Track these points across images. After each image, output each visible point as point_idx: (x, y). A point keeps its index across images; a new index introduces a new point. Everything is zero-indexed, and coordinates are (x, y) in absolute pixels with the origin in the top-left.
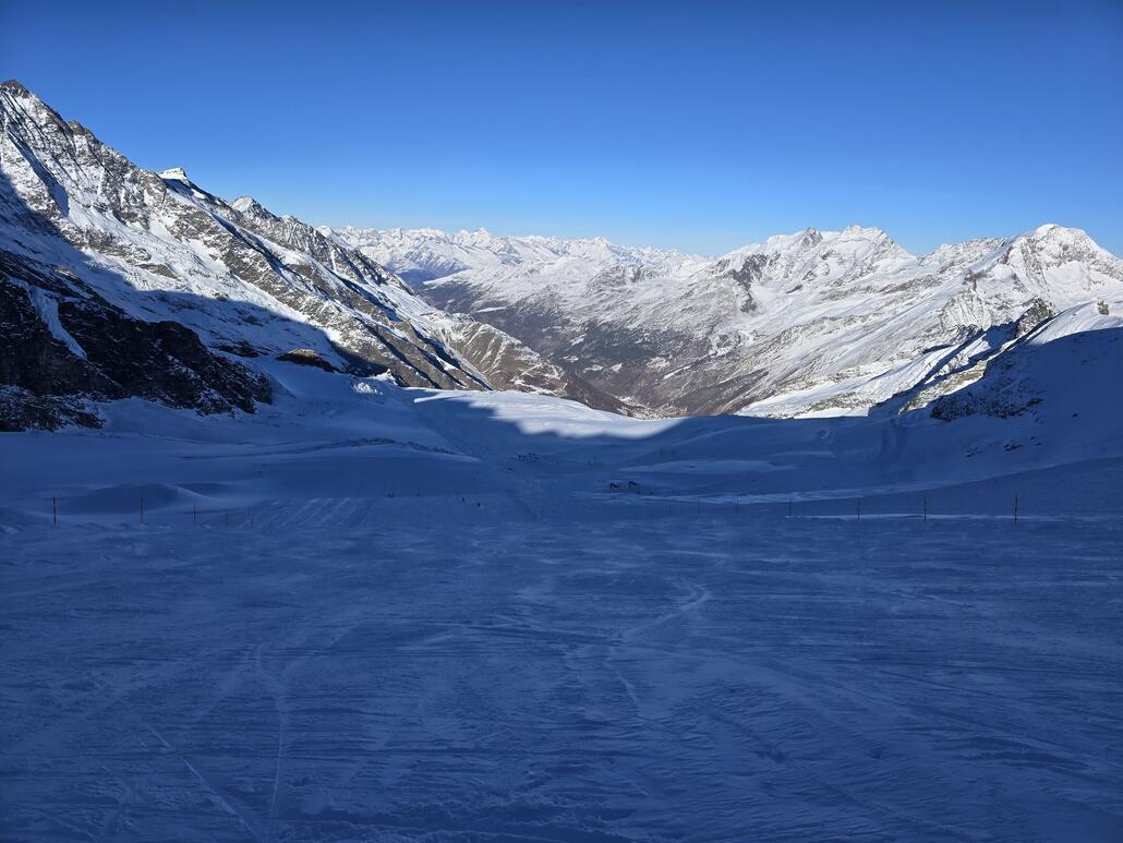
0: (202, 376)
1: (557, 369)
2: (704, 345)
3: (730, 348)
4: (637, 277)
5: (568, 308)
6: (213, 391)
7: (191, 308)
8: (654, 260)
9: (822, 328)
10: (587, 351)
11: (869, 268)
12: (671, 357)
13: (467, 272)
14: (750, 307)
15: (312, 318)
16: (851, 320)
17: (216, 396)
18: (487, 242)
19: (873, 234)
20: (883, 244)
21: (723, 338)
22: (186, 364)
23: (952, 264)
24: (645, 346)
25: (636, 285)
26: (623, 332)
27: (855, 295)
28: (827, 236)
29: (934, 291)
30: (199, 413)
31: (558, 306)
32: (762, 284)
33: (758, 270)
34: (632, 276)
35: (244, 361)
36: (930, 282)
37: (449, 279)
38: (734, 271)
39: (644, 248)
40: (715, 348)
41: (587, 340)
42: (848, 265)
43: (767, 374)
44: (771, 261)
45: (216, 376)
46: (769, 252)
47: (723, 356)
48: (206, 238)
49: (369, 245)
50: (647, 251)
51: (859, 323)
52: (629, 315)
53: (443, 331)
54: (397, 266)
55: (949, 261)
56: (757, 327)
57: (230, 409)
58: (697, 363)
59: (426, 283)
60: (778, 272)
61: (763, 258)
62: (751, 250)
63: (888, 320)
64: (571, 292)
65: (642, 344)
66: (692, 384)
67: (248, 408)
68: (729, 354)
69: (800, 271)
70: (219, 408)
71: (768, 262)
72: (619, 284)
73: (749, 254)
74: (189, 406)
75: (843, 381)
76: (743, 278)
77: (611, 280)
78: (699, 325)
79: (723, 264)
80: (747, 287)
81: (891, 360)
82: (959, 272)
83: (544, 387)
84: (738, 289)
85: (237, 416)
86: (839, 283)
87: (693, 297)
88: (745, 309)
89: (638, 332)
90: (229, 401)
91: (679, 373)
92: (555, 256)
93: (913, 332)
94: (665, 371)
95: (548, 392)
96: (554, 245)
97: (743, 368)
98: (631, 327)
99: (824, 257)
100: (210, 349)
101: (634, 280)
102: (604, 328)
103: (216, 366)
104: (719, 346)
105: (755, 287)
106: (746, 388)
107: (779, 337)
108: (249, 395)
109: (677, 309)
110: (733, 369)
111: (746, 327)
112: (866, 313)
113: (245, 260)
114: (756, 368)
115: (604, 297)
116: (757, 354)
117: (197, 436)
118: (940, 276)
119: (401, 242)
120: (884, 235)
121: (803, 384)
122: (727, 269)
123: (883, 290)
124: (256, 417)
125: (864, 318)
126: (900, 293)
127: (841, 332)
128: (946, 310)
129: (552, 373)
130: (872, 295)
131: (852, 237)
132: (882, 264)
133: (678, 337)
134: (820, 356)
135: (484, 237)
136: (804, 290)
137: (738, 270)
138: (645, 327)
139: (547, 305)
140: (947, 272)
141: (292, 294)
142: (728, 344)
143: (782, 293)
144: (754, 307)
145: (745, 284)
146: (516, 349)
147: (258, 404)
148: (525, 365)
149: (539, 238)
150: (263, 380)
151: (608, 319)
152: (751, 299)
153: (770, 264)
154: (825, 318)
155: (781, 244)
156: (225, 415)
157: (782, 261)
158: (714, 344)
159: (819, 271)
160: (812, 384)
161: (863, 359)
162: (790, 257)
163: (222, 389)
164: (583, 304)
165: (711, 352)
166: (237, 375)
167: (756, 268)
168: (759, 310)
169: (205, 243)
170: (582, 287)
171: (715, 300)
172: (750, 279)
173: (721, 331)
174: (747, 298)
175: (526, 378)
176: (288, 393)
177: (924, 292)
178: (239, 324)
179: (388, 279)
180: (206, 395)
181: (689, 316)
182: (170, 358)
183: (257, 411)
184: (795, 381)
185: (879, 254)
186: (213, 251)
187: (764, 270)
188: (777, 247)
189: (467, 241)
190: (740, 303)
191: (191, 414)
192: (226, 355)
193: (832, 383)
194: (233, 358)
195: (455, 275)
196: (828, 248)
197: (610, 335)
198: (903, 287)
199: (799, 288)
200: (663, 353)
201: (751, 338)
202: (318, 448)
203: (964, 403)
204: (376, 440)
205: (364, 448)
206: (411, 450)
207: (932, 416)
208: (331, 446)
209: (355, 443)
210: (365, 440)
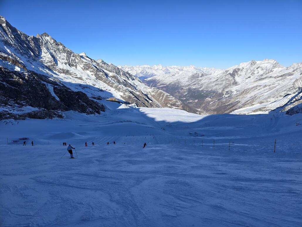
0: (88, 105)
1: (180, 102)
2: (221, 94)
3: (229, 95)
4: (202, 75)
5: (183, 85)
6: (90, 109)
7: (87, 88)
8: (207, 71)
9: (257, 89)
10: (188, 96)
11: (271, 71)
12: (212, 98)
13: (156, 76)
14: (235, 83)
15: (116, 90)
16: (266, 86)
17: (91, 110)
19: (272, 61)
20: (275, 64)
21: (227, 92)
22: (84, 102)
23: (297, 69)
24: (204, 95)
25: (202, 78)
26: (198, 91)
27: (267, 79)
28: (258, 62)
29: (291, 77)
30: (87, 114)
31: (180, 84)
32: (239, 77)
33: (237, 73)
34: (201, 75)
35: (98, 101)
36: (290, 74)
37: (151, 78)
38: (230, 73)
39: (204, 68)
40: (225, 95)
41: (188, 93)
42: (265, 70)
43: (240, 102)
44: (241, 70)
45: (91, 105)
46: (241, 67)
47: (227, 97)
48: (90, 70)
49: (131, 70)
50: (205, 69)
51: (268, 87)
52: (200, 86)
53: (149, 92)
54: (138, 75)
55: (296, 68)
56: (237, 89)
57: (94, 113)
58: (219, 99)
59: (145, 80)
60: (243, 73)
62: (236, 67)
63: (277, 86)
64: (184, 81)
66: (218, 105)
67: (99, 113)
68: (228, 97)
69: (250, 73)
70: (92, 113)
71: (240, 70)
72: (197, 78)
73: (235, 68)
74: (84, 113)
75: (262, 104)
76: (233, 75)
77: (195, 77)
78: (220, 88)
79: (227, 71)
80: (234, 77)
81: (277, 97)
82: (299, 71)
83: (176, 107)
84: (231, 78)
85: (96, 115)
86: (262, 75)
87: (218, 81)
88: (233, 84)
89: (202, 91)
90: (94, 111)
91: (214, 102)
92: (180, 71)
93: (284, 89)
94: (210, 102)
95: (177, 108)
96: (179, 68)
97: (232, 101)
98: (200, 90)
99: (257, 68)
100: (89, 98)
101: (201, 77)
102: (193, 90)
103: (91, 102)
104: (226, 94)
105: (236, 77)
106: (234, 106)
107: (244, 92)
108: (99, 110)
109: (213, 84)
110: (230, 101)
111: (234, 89)
112: (270, 84)
113: (100, 75)
114: (236, 100)
115: (193, 82)
116: (237, 96)
117: (86, 120)
118: (293, 73)
119: (139, 69)
120: (275, 62)
121: (250, 105)
122: (228, 73)
123: (275, 77)
124: (101, 115)
125: (270, 85)
126: (280, 78)
127: (262, 90)
128: (295, 82)
129: (178, 103)
130: (272, 79)
131: (266, 62)
132: (275, 69)
133: (214, 92)
134: (256, 97)
135: (160, 67)
136: (251, 78)
137: (231, 73)
138: (205, 89)
139: (177, 84)
140: (295, 71)
141: (111, 83)
142: (228, 94)
143: (244, 79)
145: (233, 77)
146: (169, 96)
147: (101, 112)
148: (171, 100)
149: (175, 66)
150: (102, 105)
151: (194, 87)
152: (235, 81)
153: (241, 71)
154: (257, 86)
155: (244, 65)
156: (93, 115)
157: (245, 70)
158: (224, 94)
159: (255, 72)
160: (253, 105)
161: (269, 97)
162: (247, 69)
163: (92, 108)
164: (187, 83)
165: (223, 96)
166: (96, 104)
167: (237, 72)
168: (238, 84)
169: (90, 71)
170: (187, 79)
171: (224, 82)
172: (235, 75)
173: (226, 90)
174: (234, 81)
175: (171, 104)
176: (109, 109)
177: (288, 77)
178: (98, 91)
179: (135, 79)
180: (88, 110)
181: (217, 86)
182: (80, 100)
183: (101, 114)
184: (248, 104)
185: (274, 67)
186: (92, 73)
187: (239, 73)
188: (243, 66)
189: (156, 68)
190: (232, 82)
191: (84, 114)
192: (94, 99)
193: (259, 104)
194: (95, 100)
195: (153, 77)
196: (258, 66)
197: (195, 92)
198: (281, 76)
199: (249, 77)
200: (210, 96)
201: (235, 92)
202: (112, 123)
203: (296, 110)
204: (127, 121)
205: (124, 123)
206: (135, 123)
207: (286, 114)
208: (116, 123)
209: (122, 122)
210: (124, 121)
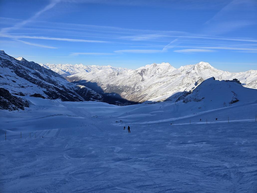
0: (10, 101)
1: (101, 96)
2: (134, 88)
3: (139, 89)
4: (118, 74)
5: (103, 81)
6: (13, 105)
7: (6, 84)
8: (121, 70)
9: (158, 84)
10: (108, 91)
11: (167, 71)
12: (126, 92)
13: (78, 74)
14: (143, 80)
15: (39, 86)
16: (164, 82)
17: (14, 106)
18: (82, 67)
19: (168, 64)
20: (169, 66)
21: (138, 87)
22: (5, 98)
23: (183, 70)
24: (121, 89)
26: (116, 87)
27: (165, 77)
28: (158, 65)
29: (180, 76)
30: (9, 111)
31: (100, 81)
32: (145, 75)
34: (117, 74)
35: (21, 97)
36: (180, 74)
37: (73, 75)
38: (139, 73)
39: (119, 68)
40: (136, 89)
41: (107, 89)
42: (163, 71)
43: (147, 95)
44: (147, 70)
45: (14, 101)
46: (146, 68)
47: (138, 91)
48: (10, 67)
49: (53, 68)
50: (120, 68)
51: (166, 83)
52: (117, 83)
53: (72, 88)
54: (60, 73)
55: (183, 69)
56: (144, 85)
57: (18, 109)
58: (132, 93)
59: (68, 77)
60: (148, 72)
61: (145, 70)
62: (142, 68)
63: (172, 82)
64: (103, 78)
65: (120, 89)
66: (132, 98)
67: (22, 109)
68: (139, 91)
69: (153, 72)
70: (15, 109)
72: (114, 76)
73: (142, 69)
74: (7, 109)
75: (163, 96)
76: (141, 74)
77: (112, 75)
78: (132, 84)
79: (137, 71)
80: (142, 76)
81: (173, 91)
82: (185, 72)
83: (98, 100)
84: (141, 76)
85: (19, 111)
86: (161, 75)
87: (130, 78)
88: (142, 81)
89: (119, 86)
90: (18, 107)
91: (129, 95)
92: (99, 70)
93: (177, 85)
94: (125, 95)
95: (99, 101)
96: (99, 67)
97: (142, 94)
98: (117, 85)
99: (158, 69)
100: (12, 94)
101: (117, 75)
102: (111, 86)
103: (14, 99)
104: (137, 89)
106: (143, 98)
107: (149, 87)
108: (23, 105)
109: (127, 81)
110: (140, 94)
111: (143, 85)
112: (167, 81)
113: (21, 72)
114: (145, 94)
115: (111, 79)
116: (145, 90)
117: (9, 117)
118: (181, 73)
119: (61, 67)
120: (170, 64)
121: (155, 97)
122: (138, 72)
123: (170, 76)
124: (25, 111)
125: (167, 82)
126: (173, 76)
127: (162, 85)
128: (183, 80)
129: (99, 96)
130: (168, 77)
131: (163, 65)
132: (170, 70)
133: (128, 87)
134: (158, 90)
135: (81, 66)
136: (154, 76)
137: (140, 72)
138: (121, 85)
139: (98, 81)
140: (183, 72)
141: (33, 80)
142: (139, 88)
143: (149, 77)
144: (144, 80)
146: (91, 91)
147: (25, 108)
148: (93, 95)
149: (95, 66)
150: (26, 101)
151: (112, 84)
152: (143, 79)
153: (147, 71)
154: (159, 82)
156: (16, 111)
157: (149, 70)
158: (136, 88)
159: (157, 72)
160: (157, 96)
161: (167, 91)
162: (151, 69)
163: (15, 104)
164: (106, 80)
165: (135, 90)
166: (19, 100)
167: (144, 72)
168: (145, 81)
169: (10, 68)
170: (105, 77)
171: (135, 79)
172: (142, 74)
173: (137, 86)
174: (142, 78)
175: (94, 98)
176: (33, 104)
177: (179, 76)
178: (19, 88)
180: (11, 106)
181: (130, 83)
182: (1, 97)
183: (25, 109)
184: (153, 96)
185: (169, 68)
186: (12, 70)
187: (145, 72)
188: (148, 67)
189: (78, 67)
190: (141, 79)
191: (7, 111)
192: (16, 96)
193: (161, 96)
194: (18, 96)
195: (75, 74)
196: (159, 67)
197: (113, 87)
198: (174, 75)
199: (153, 76)
201: (144, 87)
202: (43, 118)
203: (190, 99)
204: (58, 115)
205: (55, 117)
206: (67, 116)
207: (183, 102)
208: (47, 117)
209: (53, 116)
210: (55, 115)
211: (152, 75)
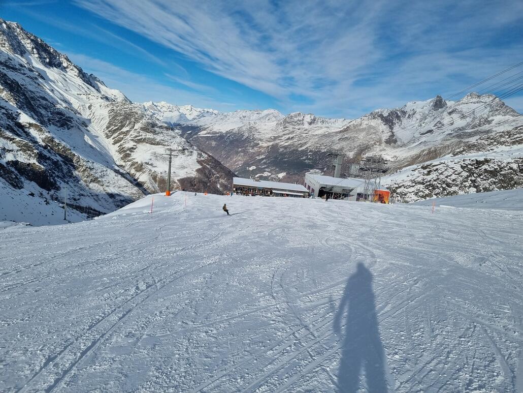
4: (313, 122)
5: (260, 137)
10: (265, 163)
14: (392, 140)
24: (307, 161)
25: (311, 126)
26: (294, 152)
28: (450, 103)
31: (253, 135)
32: (402, 129)
33: (400, 120)
38: (382, 116)
41: (267, 157)
42: (468, 120)
44: (409, 115)
46: (407, 109)
52: (301, 142)
56: (396, 154)
60: (415, 122)
61: (404, 113)
64: (265, 128)
65: (305, 160)
69: (431, 121)
71: (407, 116)
72: (299, 124)
73: (394, 108)
76: (388, 121)
77: (293, 121)
78: (351, 148)
80: (391, 128)
84: (382, 127)
86: (462, 130)
87: (349, 131)
88: (388, 142)
89: (304, 152)
98: (300, 149)
99: (450, 113)
101: (310, 124)
102: (281, 150)
105: (396, 129)
109: (336, 138)
111: (389, 153)
115: (286, 132)
122: (376, 114)
131: (472, 100)
136: (435, 133)
137: (385, 115)
138: (310, 149)
139: (246, 135)
143: (417, 135)
144: (395, 141)
145: (389, 125)
151: (286, 144)
152: (393, 135)
157: (418, 116)
159: (446, 122)
162: (424, 114)
164: (272, 135)
167: (398, 117)
168: (399, 143)
170: (273, 126)
172: (393, 124)
173: (368, 154)
174: (390, 134)
181: (344, 143)
187: (404, 120)
188: (414, 107)
190: (385, 137)
196: (453, 108)
197: (284, 154)
199: (430, 131)
200: (320, 166)
201: (392, 161)
211: (427, 128)
